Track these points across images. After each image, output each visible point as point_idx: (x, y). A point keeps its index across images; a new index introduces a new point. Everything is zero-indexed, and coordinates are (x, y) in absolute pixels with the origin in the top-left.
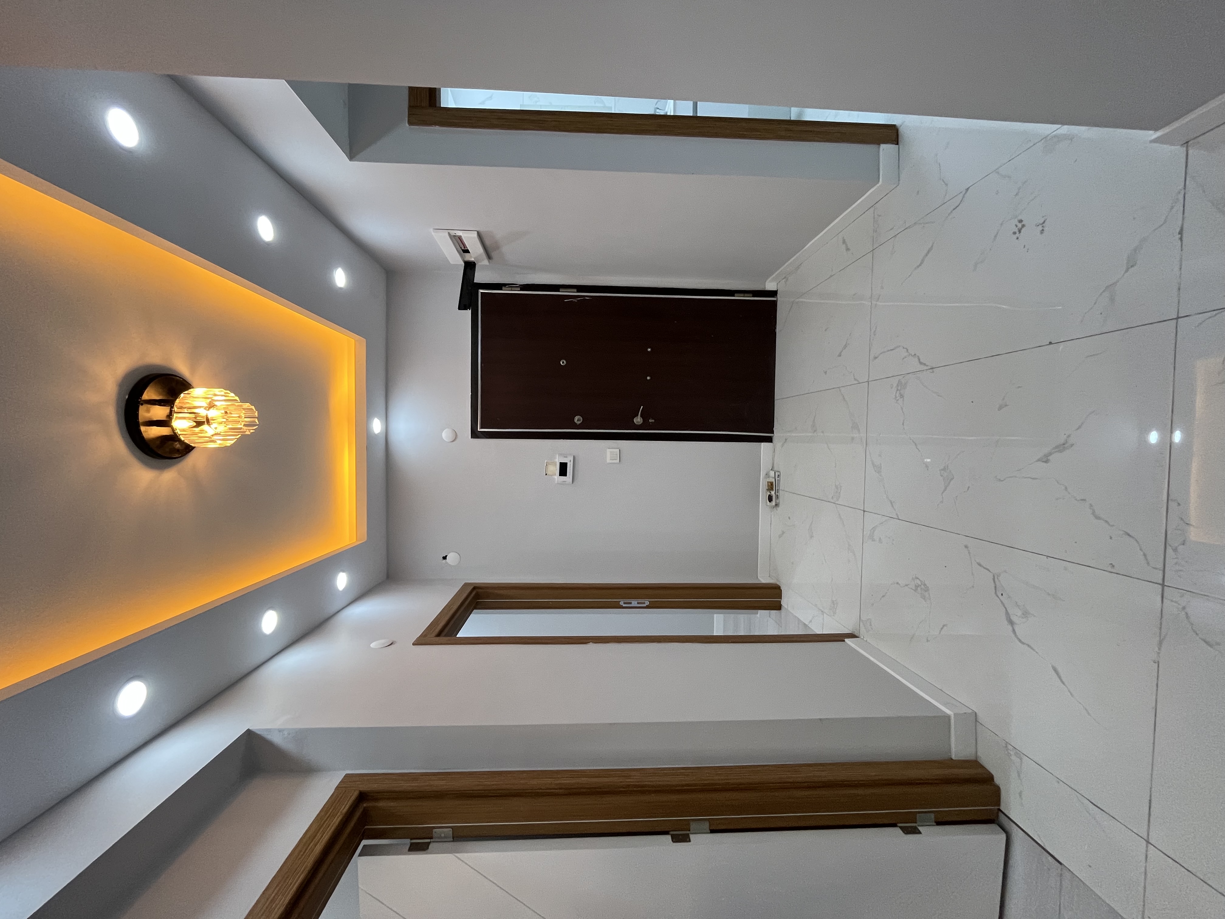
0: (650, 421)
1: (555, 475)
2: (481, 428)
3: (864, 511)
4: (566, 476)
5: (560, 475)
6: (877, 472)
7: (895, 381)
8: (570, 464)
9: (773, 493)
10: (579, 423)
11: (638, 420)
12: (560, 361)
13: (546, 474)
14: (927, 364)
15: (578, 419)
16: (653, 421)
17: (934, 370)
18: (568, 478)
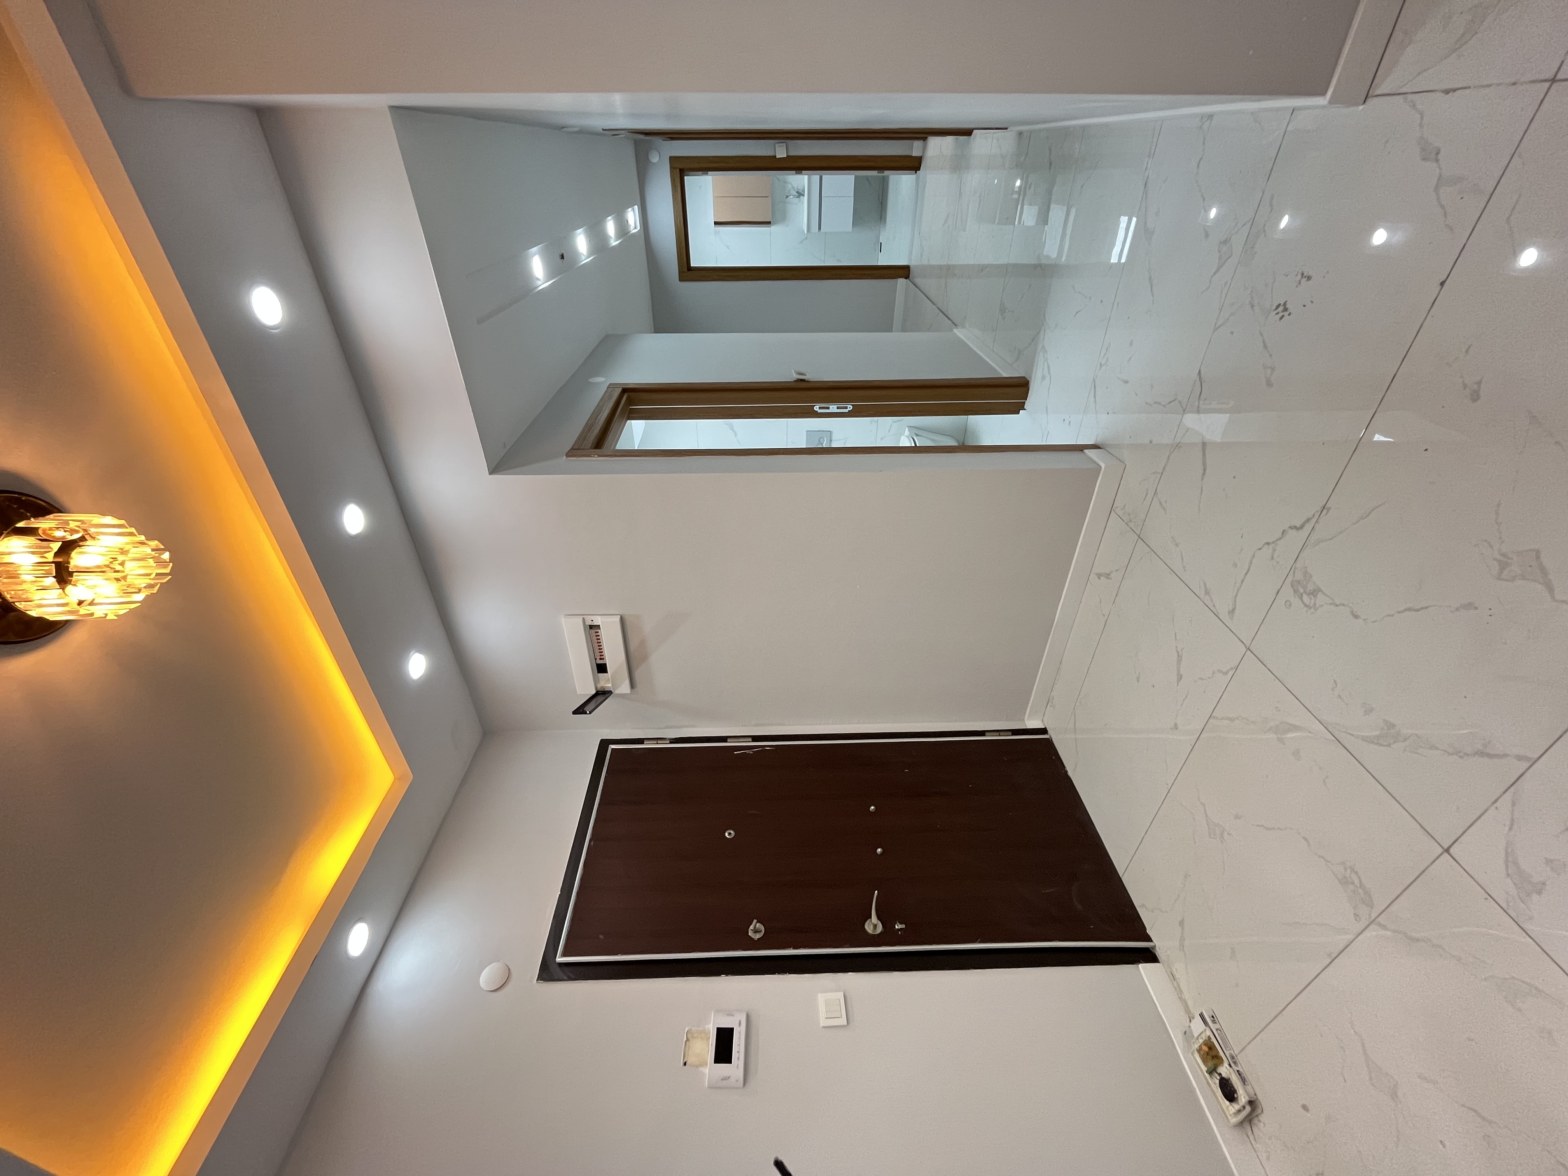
0: (897, 927)
1: (704, 1064)
2: (564, 954)
3: (1447, 850)
4: (731, 1063)
5: (717, 1061)
6: (1394, 742)
7: (1288, 590)
8: (740, 1032)
9: (1224, 1070)
10: (757, 936)
11: (873, 925)
12: (725, 833)
13: (685, 1064)
14: (1310, 516)
15: (756, 930)
16: (903, 926)
17: (1328, 506)
18: (734, 1069)
